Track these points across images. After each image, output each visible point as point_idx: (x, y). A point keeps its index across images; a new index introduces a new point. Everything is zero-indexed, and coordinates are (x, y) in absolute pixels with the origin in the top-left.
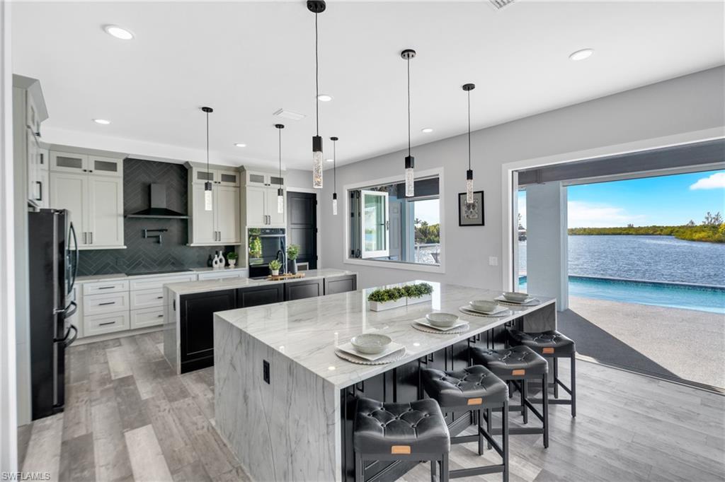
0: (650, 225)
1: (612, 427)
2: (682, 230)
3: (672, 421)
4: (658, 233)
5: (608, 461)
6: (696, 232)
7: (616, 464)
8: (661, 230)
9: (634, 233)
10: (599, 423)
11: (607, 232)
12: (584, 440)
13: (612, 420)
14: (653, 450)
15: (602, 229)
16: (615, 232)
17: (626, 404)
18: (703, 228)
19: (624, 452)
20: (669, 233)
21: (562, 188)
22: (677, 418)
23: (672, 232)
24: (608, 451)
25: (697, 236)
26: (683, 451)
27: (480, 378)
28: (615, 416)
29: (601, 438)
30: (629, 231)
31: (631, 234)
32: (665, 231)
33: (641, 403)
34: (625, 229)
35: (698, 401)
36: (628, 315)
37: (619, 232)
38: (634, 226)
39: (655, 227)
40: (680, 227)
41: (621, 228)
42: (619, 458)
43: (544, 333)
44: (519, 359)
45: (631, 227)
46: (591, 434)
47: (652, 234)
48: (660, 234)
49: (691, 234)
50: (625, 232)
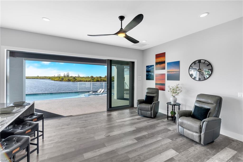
0: (44, 76)
1: (55, 136)
2: (52, 78)
3: (67, 127)
4: (46, 78)
5: (57, 145)
6: (55, 78)
7: (59, 144)
8: (47, 78)
9: (39, 78)
10: (51, 137)
11: (30, 78)
12: (49, 144)
13: (54, 134)
14: (66, 135)
15: (28, 77)
16: (33, 78)
17: (56, 128)
18: (57, 77)
19: (60, 140)
20: (49, 78)
21: (24, 61)
22: (68, 125)
23: (50, 78)
24: (56, 143)
25: (56, 79)
26: (71, 132)
27: (15, 140)
28: (54, 132)
29: (54, 140)
30: (37, 78)
31: (38, 79)
32: (48, 78)
33: (59, 126)
34: (36, 77)
35: (70, 120)
36: (46, 104)
37: (34, 78)
38: (39, 76)
39: (45, 76)
40: (52, 77)
41: (35, 77)
42: (59, 142)
43: (31, 115)
44: (27, 127)
45: (38, 76)
46: (50, 141)
47: (45, 79)
48: (47, 79)
49: (54, 79)
50: (36, 78)
